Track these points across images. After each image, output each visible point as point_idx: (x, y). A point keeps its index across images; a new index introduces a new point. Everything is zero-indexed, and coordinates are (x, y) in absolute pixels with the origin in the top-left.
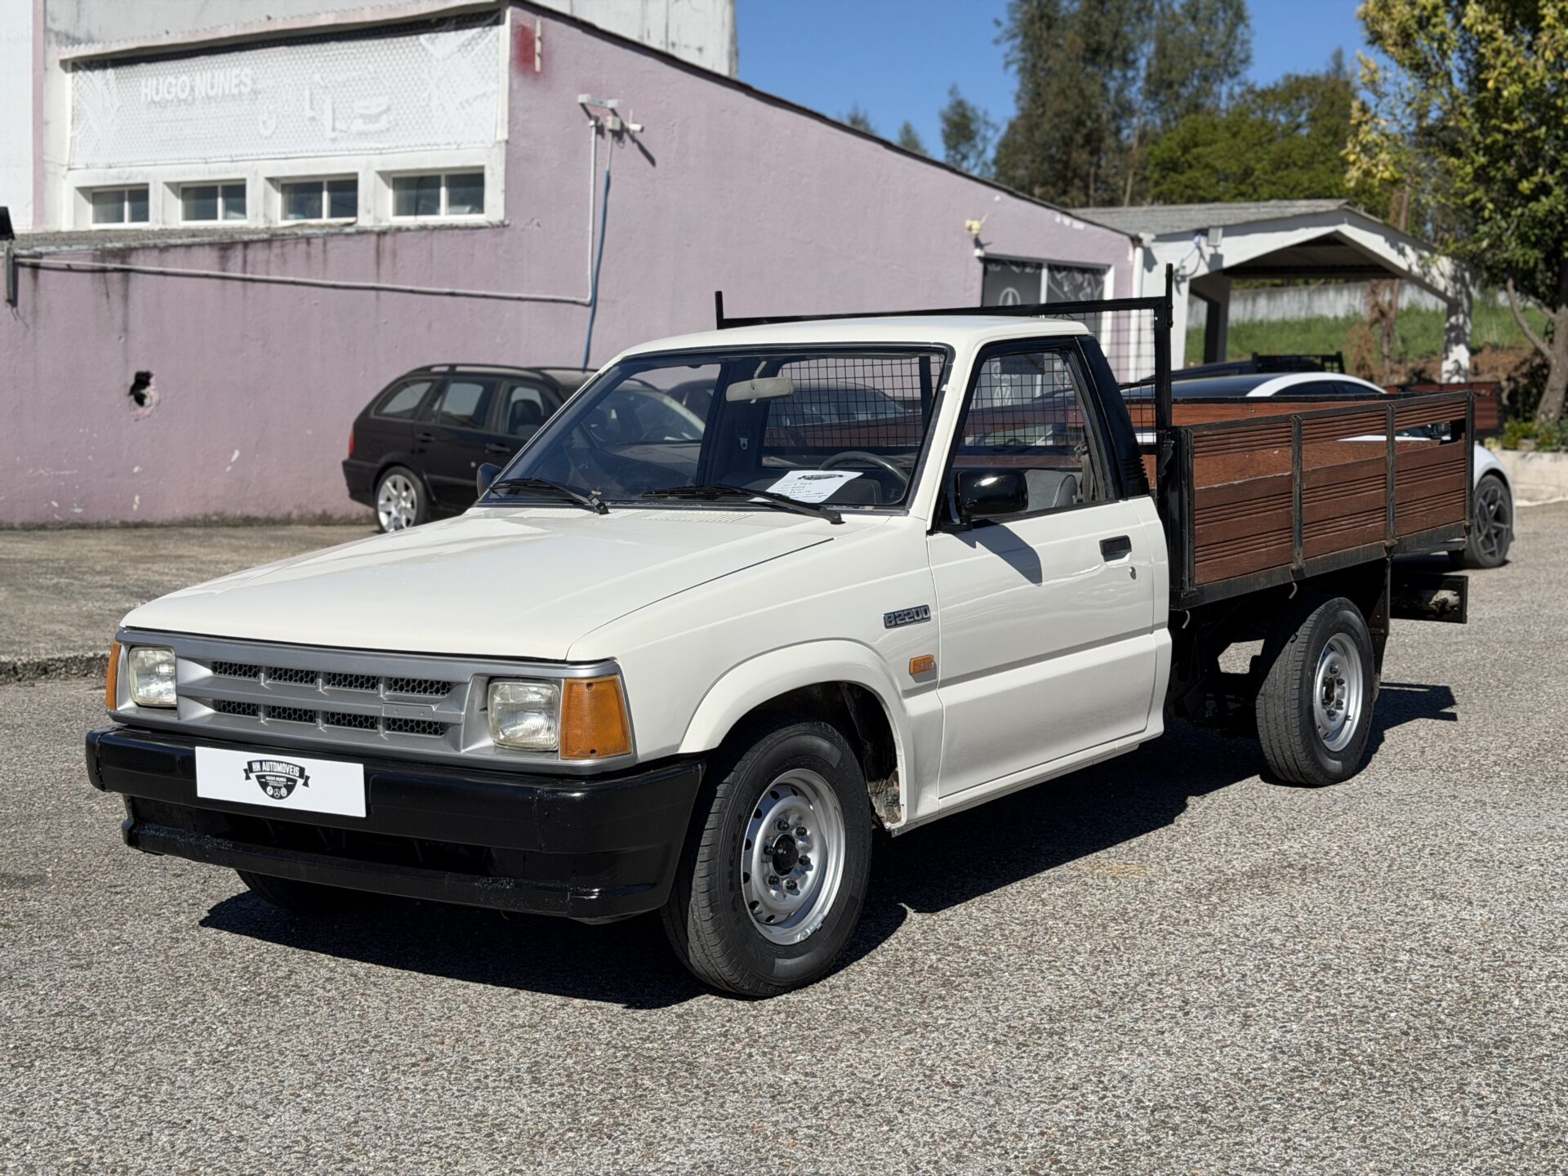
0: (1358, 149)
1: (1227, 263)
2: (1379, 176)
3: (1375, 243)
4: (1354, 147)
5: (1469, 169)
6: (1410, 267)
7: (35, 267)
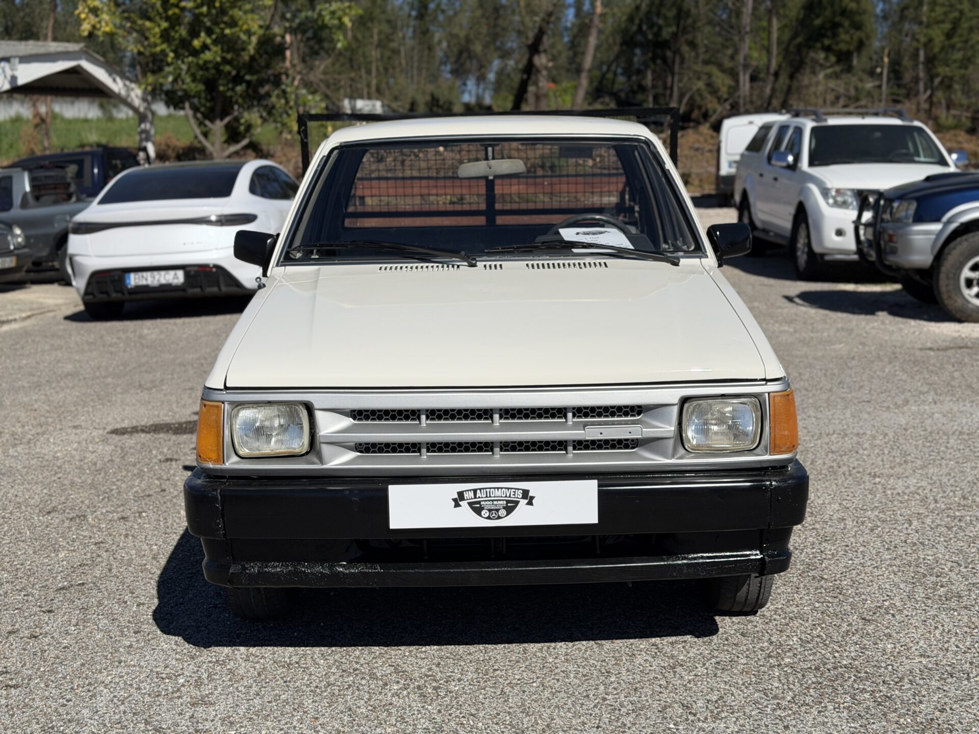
0: (86, 10)
1: (21, 81)
2: (103, 29)
3: (100, 74)
4: (84, 9)
5: (157, 30)
6: (120, 90)
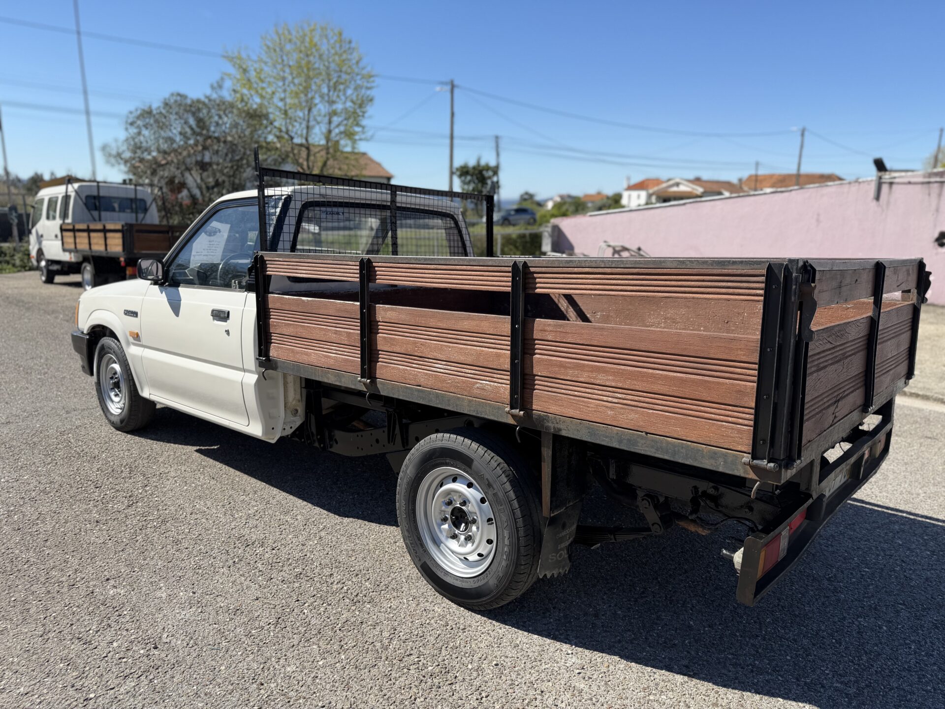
7: (891, 184)
